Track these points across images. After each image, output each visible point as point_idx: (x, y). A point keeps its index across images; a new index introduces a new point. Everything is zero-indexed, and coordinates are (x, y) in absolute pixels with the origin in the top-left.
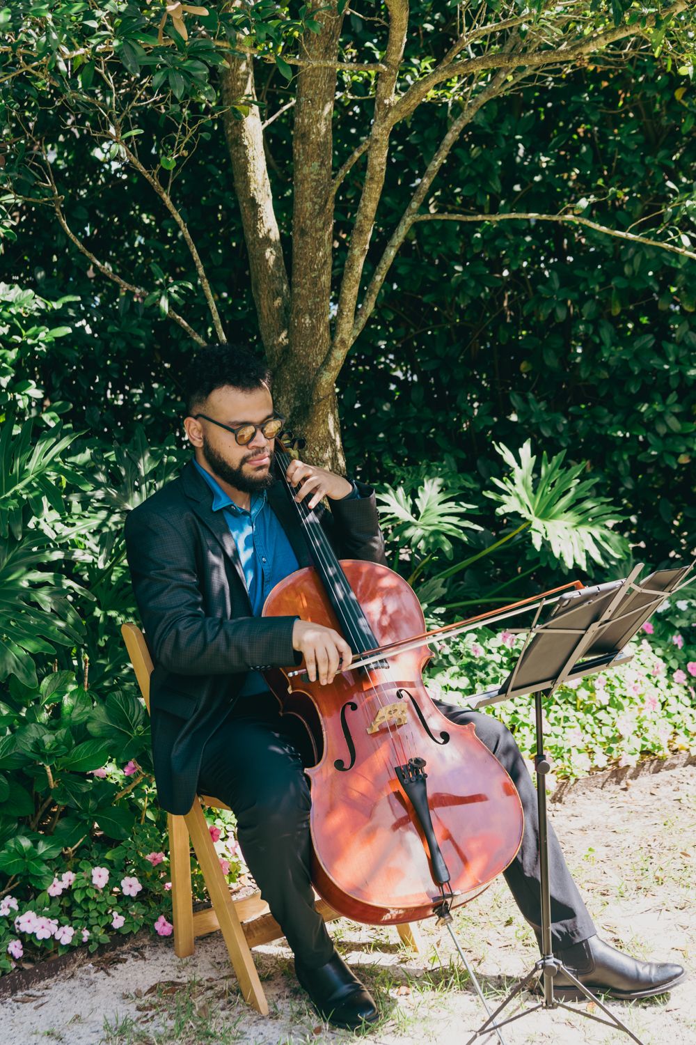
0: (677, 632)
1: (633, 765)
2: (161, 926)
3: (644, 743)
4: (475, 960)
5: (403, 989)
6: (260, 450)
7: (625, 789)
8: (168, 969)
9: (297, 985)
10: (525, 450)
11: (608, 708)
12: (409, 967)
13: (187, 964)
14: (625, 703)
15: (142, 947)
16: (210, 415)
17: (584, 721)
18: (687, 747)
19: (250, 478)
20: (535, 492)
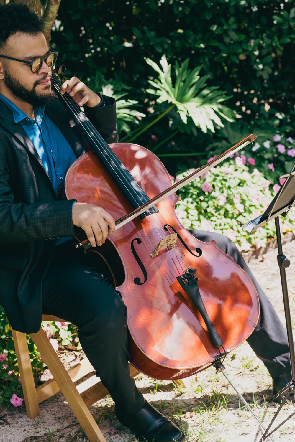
0: (266, 162)
1: (264, 246)
2: (15, 401)
3: (268, 231)
4: (224, 386)
5: (188, 414)
6: (46, 74)
7: (262, 261)
8: (27, 428)
9: (118, 424)
10: (164, 61)
11: (244, 214)
12: (183, 398)
13: (38, 423)
14: (252, 209)
15: (4, 416)
16: (9, 55)
17: (231, 224)
18: (291, 230)
19: (41, 96)
20: (174, 86)
